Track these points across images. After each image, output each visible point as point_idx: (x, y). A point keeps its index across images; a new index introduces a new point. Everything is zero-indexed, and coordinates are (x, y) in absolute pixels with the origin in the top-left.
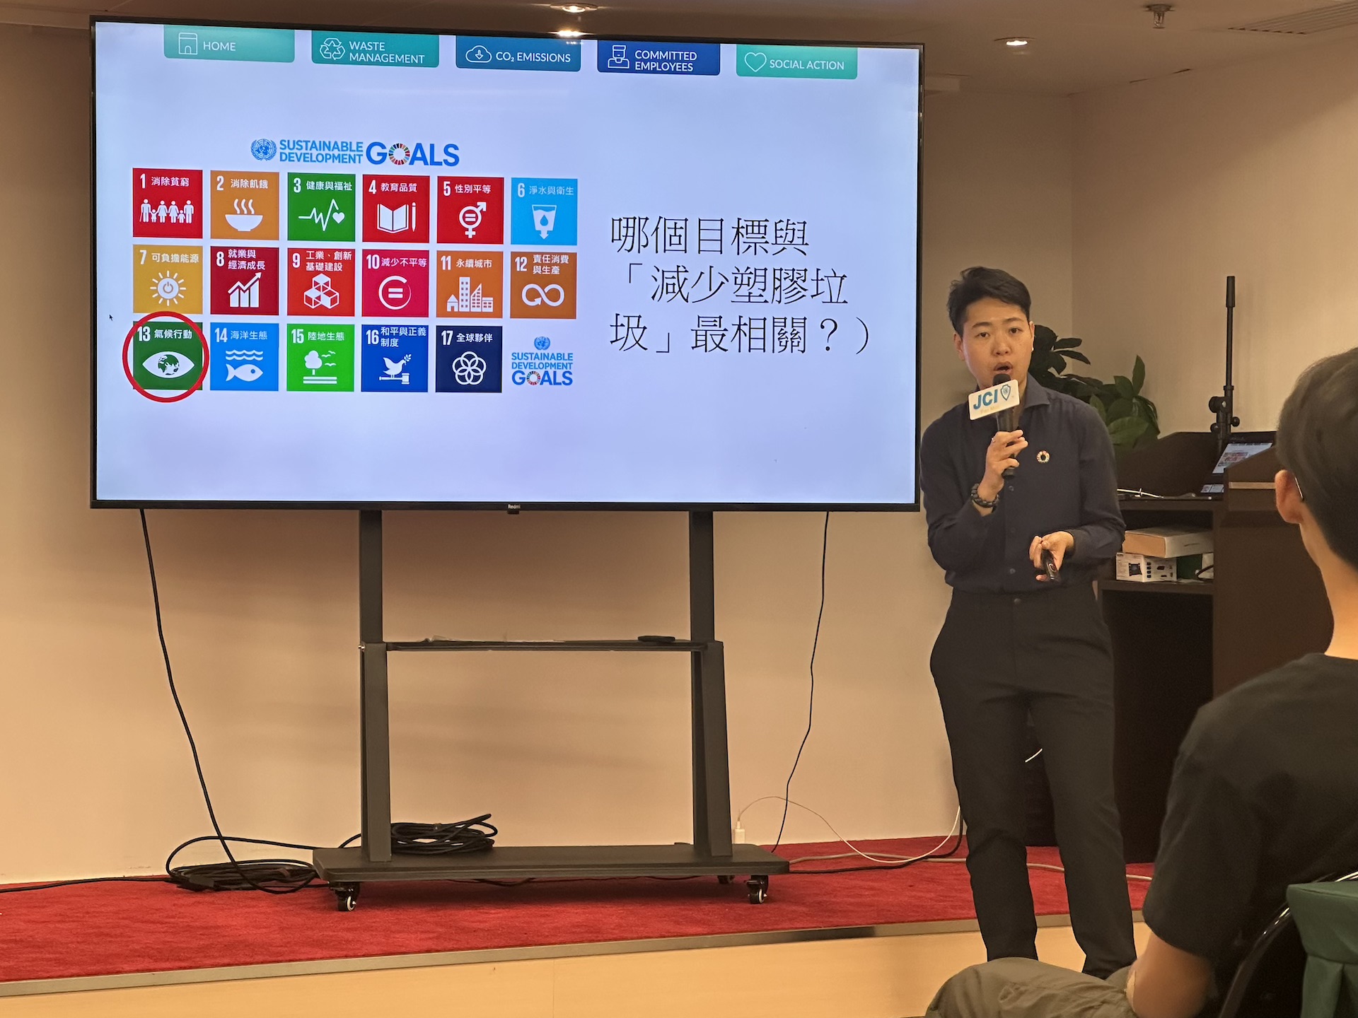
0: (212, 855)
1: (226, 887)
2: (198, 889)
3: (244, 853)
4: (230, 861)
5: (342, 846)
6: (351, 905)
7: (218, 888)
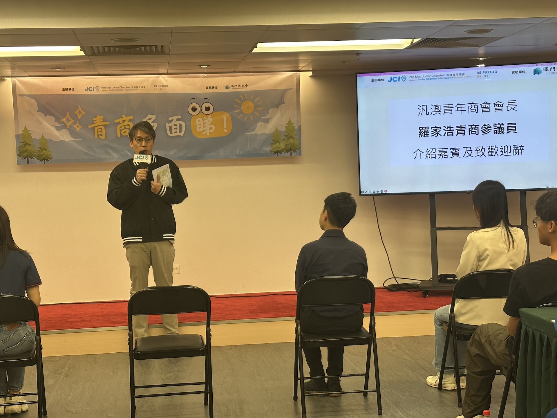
0: (393, 282)
1: (400, 290)
2: (392, 291)
3: (401, 282)
4: (397, 283)
5: (429, 280)
6: (427, 296)
7: (397, 290)
